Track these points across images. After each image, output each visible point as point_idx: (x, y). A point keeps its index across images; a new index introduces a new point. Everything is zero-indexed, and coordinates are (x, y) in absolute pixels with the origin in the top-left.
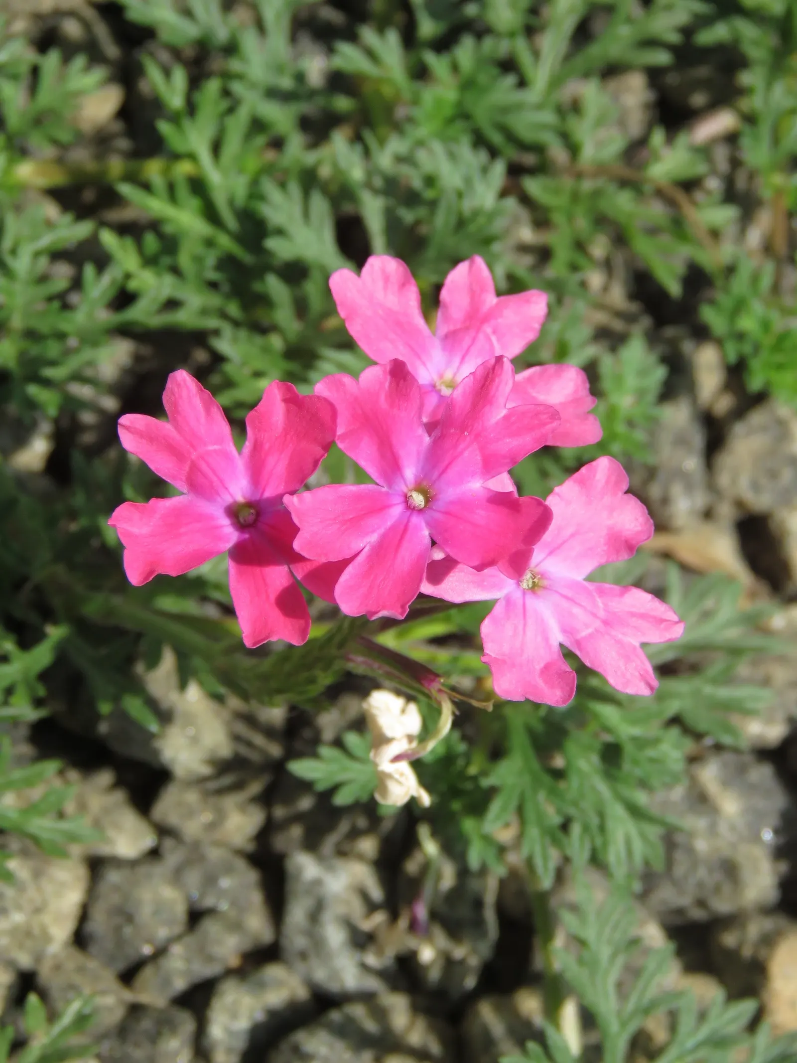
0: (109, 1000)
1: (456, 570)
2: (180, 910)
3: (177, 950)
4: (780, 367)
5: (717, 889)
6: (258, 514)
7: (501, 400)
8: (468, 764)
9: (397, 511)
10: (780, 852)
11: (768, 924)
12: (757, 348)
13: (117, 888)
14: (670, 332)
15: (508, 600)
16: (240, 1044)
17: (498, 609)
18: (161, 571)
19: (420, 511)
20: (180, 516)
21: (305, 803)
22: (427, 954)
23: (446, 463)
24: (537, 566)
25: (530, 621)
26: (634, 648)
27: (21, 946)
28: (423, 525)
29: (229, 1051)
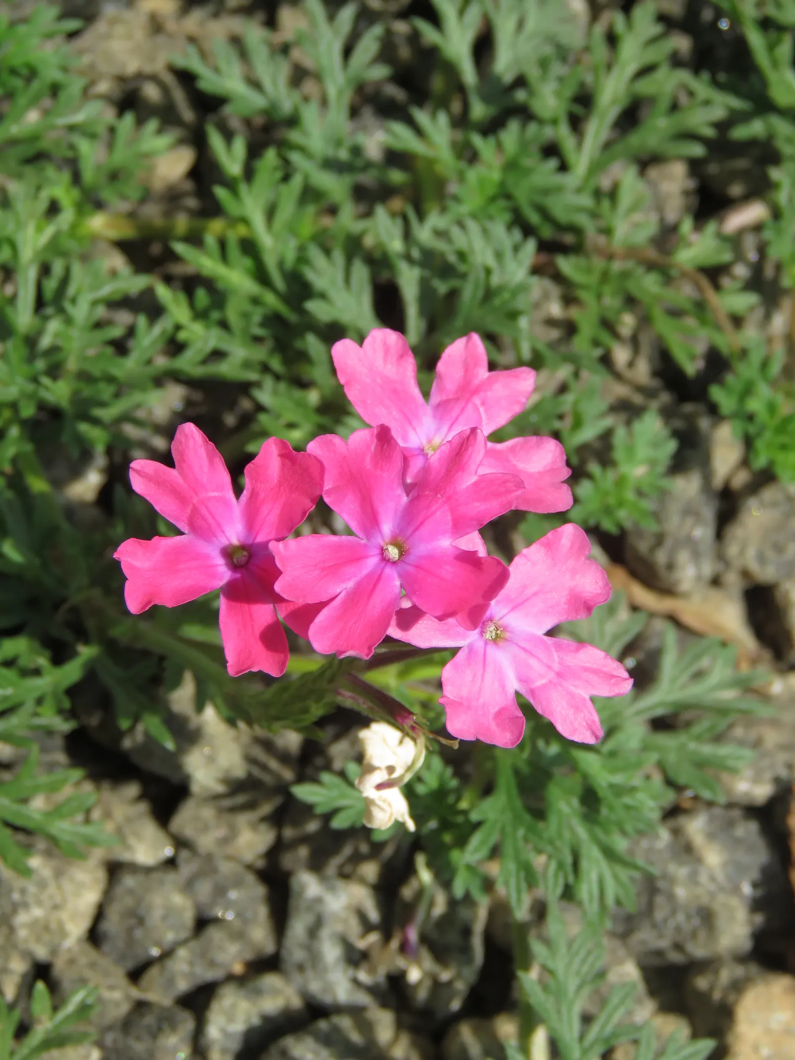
0: (117, 995)
1: (425, 618)
2: (189, 917)
3: (182, 953)
4: (784, 447)
5: (694, 935)
6: (250, 556)
7: (472, 467)
8: (459, 799)
9: (372, 562)
10: (757, 905)
11: (739, 971)
12: (763, 428)
13: (131, 892)
14: (688, 408)
15: (471, 648)
16: (235, 1045)
17: (460, 655)
18: (158, 602)
19: (394, 563)
20: (178, 554)
21: (312, 826)
22: (414, 975)
23: (420, 520)
24: (501, 619)
25: (489, 669)
26: (584, 700)
27: (38, 940)
28: (396, 576)
29: (224, 1051)
